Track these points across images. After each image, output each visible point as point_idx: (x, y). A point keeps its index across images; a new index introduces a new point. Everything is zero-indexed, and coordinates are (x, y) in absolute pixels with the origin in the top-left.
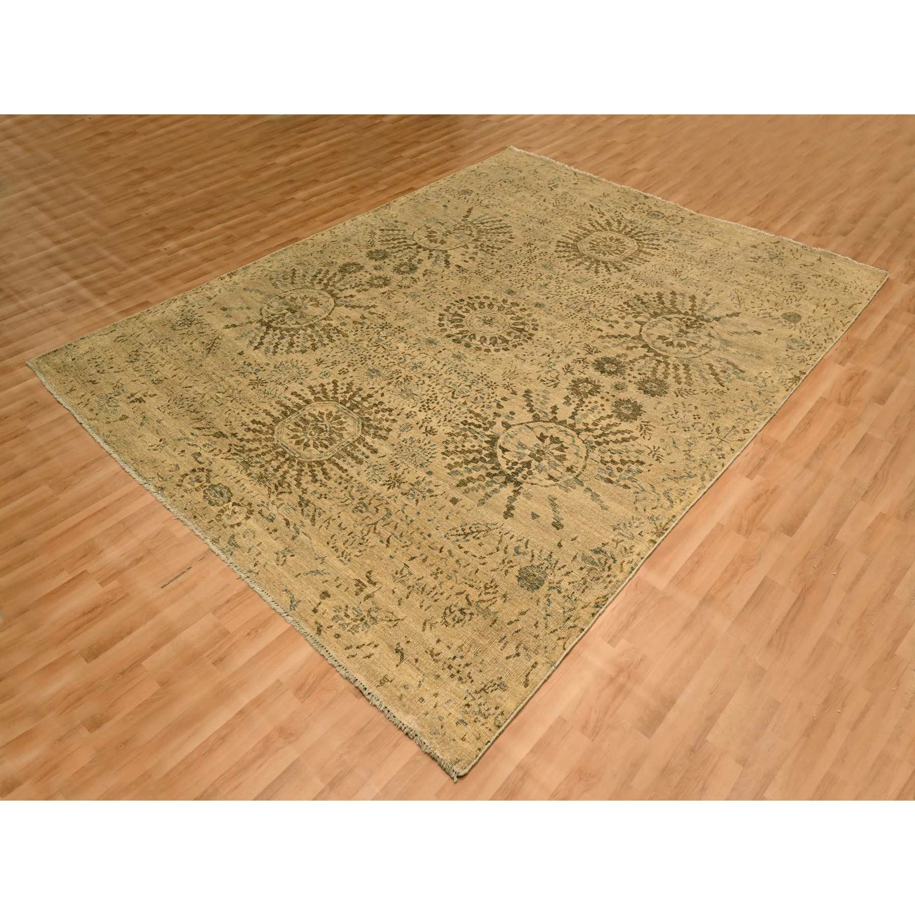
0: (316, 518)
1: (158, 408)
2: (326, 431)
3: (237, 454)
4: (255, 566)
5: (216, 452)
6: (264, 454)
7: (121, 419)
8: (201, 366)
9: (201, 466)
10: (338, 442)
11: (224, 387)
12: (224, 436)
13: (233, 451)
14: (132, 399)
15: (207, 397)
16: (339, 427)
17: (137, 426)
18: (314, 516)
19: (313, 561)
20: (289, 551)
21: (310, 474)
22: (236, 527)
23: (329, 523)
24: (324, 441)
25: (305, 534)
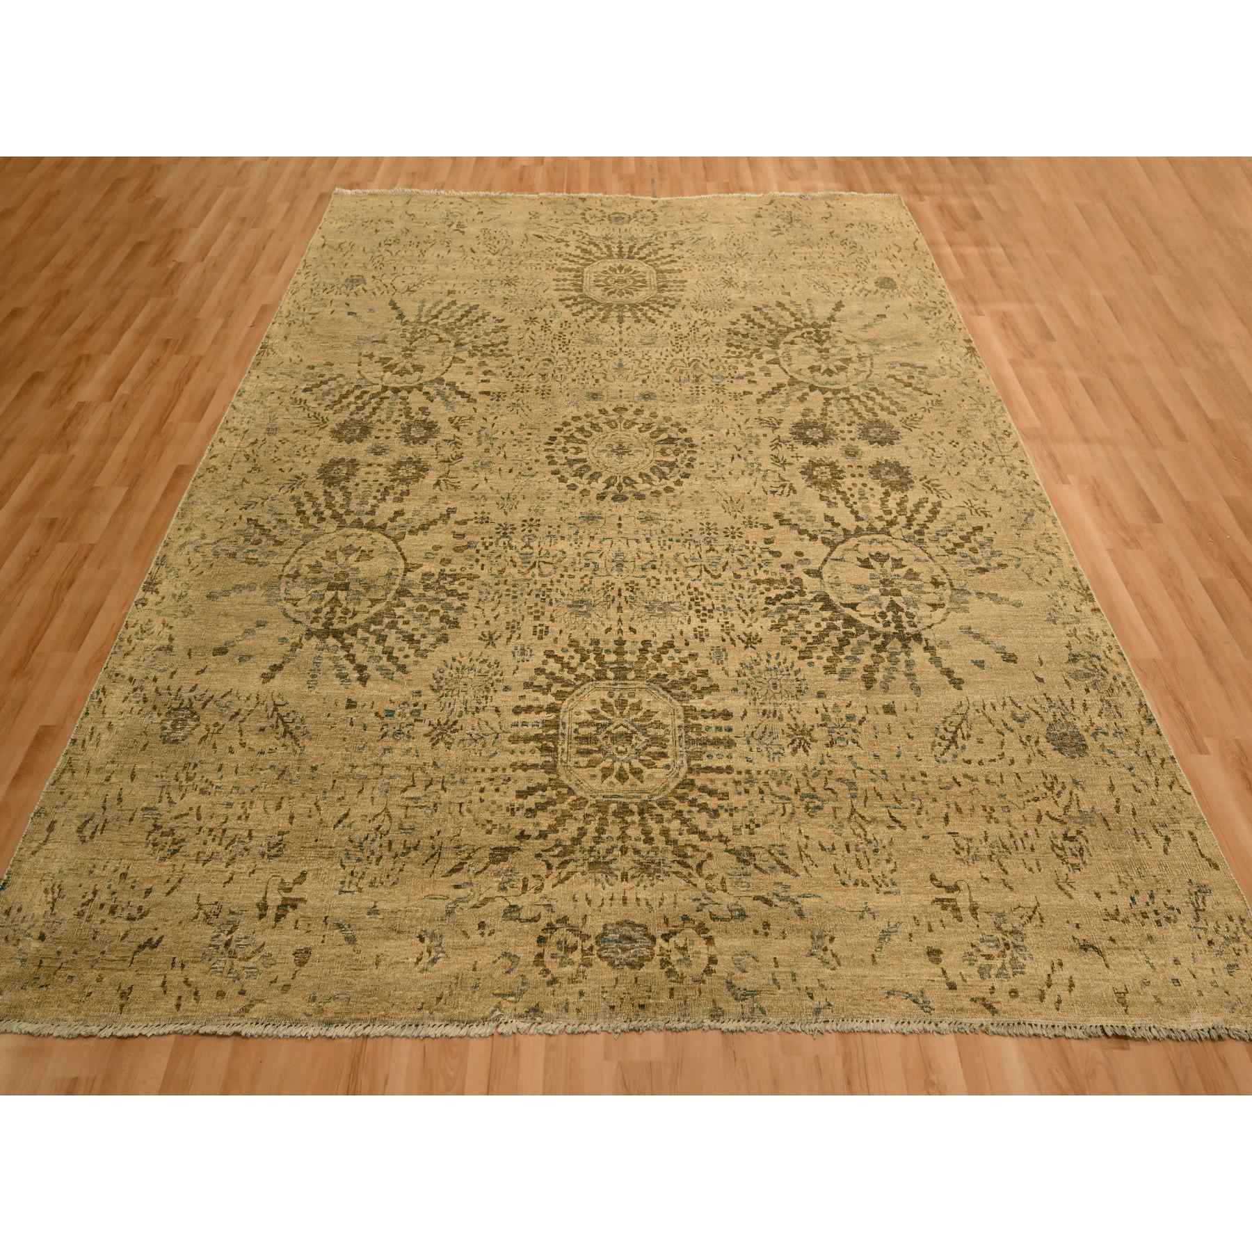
0: (785, 862)
1: (341, 892)
2: (634, 732)
3: (566, 862)
4: (812, 998)
5: (532, 883)
6: (601, 831)
7: (301, 964)
8: (314, 769)
9: (543, 923)
10: (669, 737)
11: (403, 777)
12: (510, 850)
13: (556, 862)
14: (271, 913)
15: (398, 813)
16: (640, 714)
17: (348, 949)
18: (779, 862)
19: (862, 923)
20: (819, 937)
21: (695, 809)
22: (713, 967)
23: (807, 856)
24: (649, 749)
25: (804, 896)
